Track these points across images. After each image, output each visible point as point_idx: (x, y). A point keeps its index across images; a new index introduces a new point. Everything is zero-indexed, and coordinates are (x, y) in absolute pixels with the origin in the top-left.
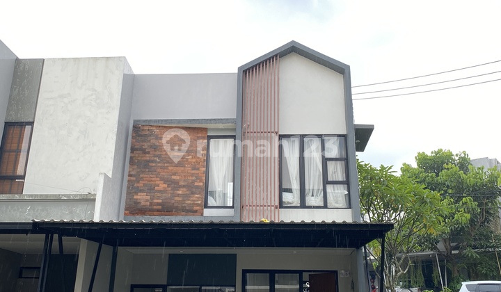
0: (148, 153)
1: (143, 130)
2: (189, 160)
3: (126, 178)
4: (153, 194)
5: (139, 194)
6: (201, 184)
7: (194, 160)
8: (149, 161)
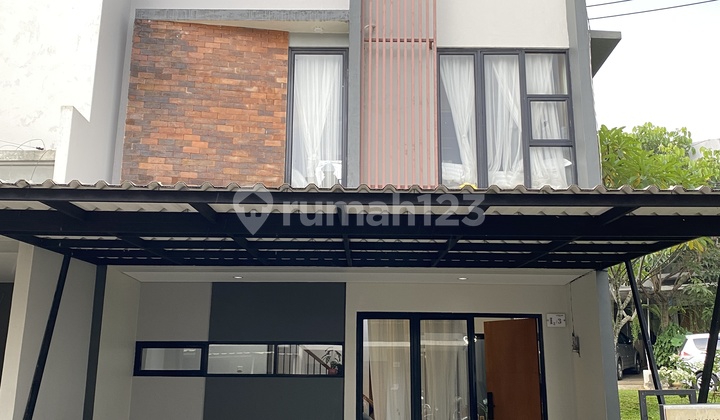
0: (168, 77)
1: (156, 30)
2: (253, 95)
3: (123, 127)
4: (178, 162)
5: (150, 160)
6: (278, 143)
7: (263, 96)
8: (168, 95)
